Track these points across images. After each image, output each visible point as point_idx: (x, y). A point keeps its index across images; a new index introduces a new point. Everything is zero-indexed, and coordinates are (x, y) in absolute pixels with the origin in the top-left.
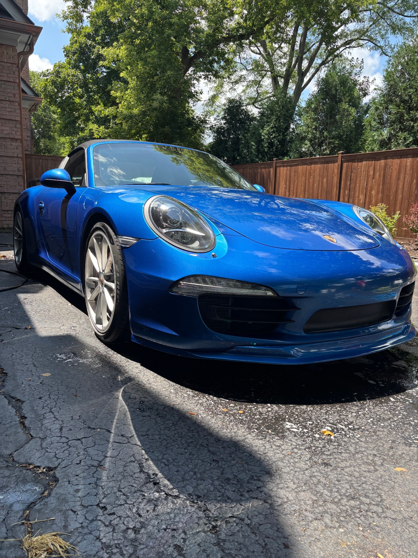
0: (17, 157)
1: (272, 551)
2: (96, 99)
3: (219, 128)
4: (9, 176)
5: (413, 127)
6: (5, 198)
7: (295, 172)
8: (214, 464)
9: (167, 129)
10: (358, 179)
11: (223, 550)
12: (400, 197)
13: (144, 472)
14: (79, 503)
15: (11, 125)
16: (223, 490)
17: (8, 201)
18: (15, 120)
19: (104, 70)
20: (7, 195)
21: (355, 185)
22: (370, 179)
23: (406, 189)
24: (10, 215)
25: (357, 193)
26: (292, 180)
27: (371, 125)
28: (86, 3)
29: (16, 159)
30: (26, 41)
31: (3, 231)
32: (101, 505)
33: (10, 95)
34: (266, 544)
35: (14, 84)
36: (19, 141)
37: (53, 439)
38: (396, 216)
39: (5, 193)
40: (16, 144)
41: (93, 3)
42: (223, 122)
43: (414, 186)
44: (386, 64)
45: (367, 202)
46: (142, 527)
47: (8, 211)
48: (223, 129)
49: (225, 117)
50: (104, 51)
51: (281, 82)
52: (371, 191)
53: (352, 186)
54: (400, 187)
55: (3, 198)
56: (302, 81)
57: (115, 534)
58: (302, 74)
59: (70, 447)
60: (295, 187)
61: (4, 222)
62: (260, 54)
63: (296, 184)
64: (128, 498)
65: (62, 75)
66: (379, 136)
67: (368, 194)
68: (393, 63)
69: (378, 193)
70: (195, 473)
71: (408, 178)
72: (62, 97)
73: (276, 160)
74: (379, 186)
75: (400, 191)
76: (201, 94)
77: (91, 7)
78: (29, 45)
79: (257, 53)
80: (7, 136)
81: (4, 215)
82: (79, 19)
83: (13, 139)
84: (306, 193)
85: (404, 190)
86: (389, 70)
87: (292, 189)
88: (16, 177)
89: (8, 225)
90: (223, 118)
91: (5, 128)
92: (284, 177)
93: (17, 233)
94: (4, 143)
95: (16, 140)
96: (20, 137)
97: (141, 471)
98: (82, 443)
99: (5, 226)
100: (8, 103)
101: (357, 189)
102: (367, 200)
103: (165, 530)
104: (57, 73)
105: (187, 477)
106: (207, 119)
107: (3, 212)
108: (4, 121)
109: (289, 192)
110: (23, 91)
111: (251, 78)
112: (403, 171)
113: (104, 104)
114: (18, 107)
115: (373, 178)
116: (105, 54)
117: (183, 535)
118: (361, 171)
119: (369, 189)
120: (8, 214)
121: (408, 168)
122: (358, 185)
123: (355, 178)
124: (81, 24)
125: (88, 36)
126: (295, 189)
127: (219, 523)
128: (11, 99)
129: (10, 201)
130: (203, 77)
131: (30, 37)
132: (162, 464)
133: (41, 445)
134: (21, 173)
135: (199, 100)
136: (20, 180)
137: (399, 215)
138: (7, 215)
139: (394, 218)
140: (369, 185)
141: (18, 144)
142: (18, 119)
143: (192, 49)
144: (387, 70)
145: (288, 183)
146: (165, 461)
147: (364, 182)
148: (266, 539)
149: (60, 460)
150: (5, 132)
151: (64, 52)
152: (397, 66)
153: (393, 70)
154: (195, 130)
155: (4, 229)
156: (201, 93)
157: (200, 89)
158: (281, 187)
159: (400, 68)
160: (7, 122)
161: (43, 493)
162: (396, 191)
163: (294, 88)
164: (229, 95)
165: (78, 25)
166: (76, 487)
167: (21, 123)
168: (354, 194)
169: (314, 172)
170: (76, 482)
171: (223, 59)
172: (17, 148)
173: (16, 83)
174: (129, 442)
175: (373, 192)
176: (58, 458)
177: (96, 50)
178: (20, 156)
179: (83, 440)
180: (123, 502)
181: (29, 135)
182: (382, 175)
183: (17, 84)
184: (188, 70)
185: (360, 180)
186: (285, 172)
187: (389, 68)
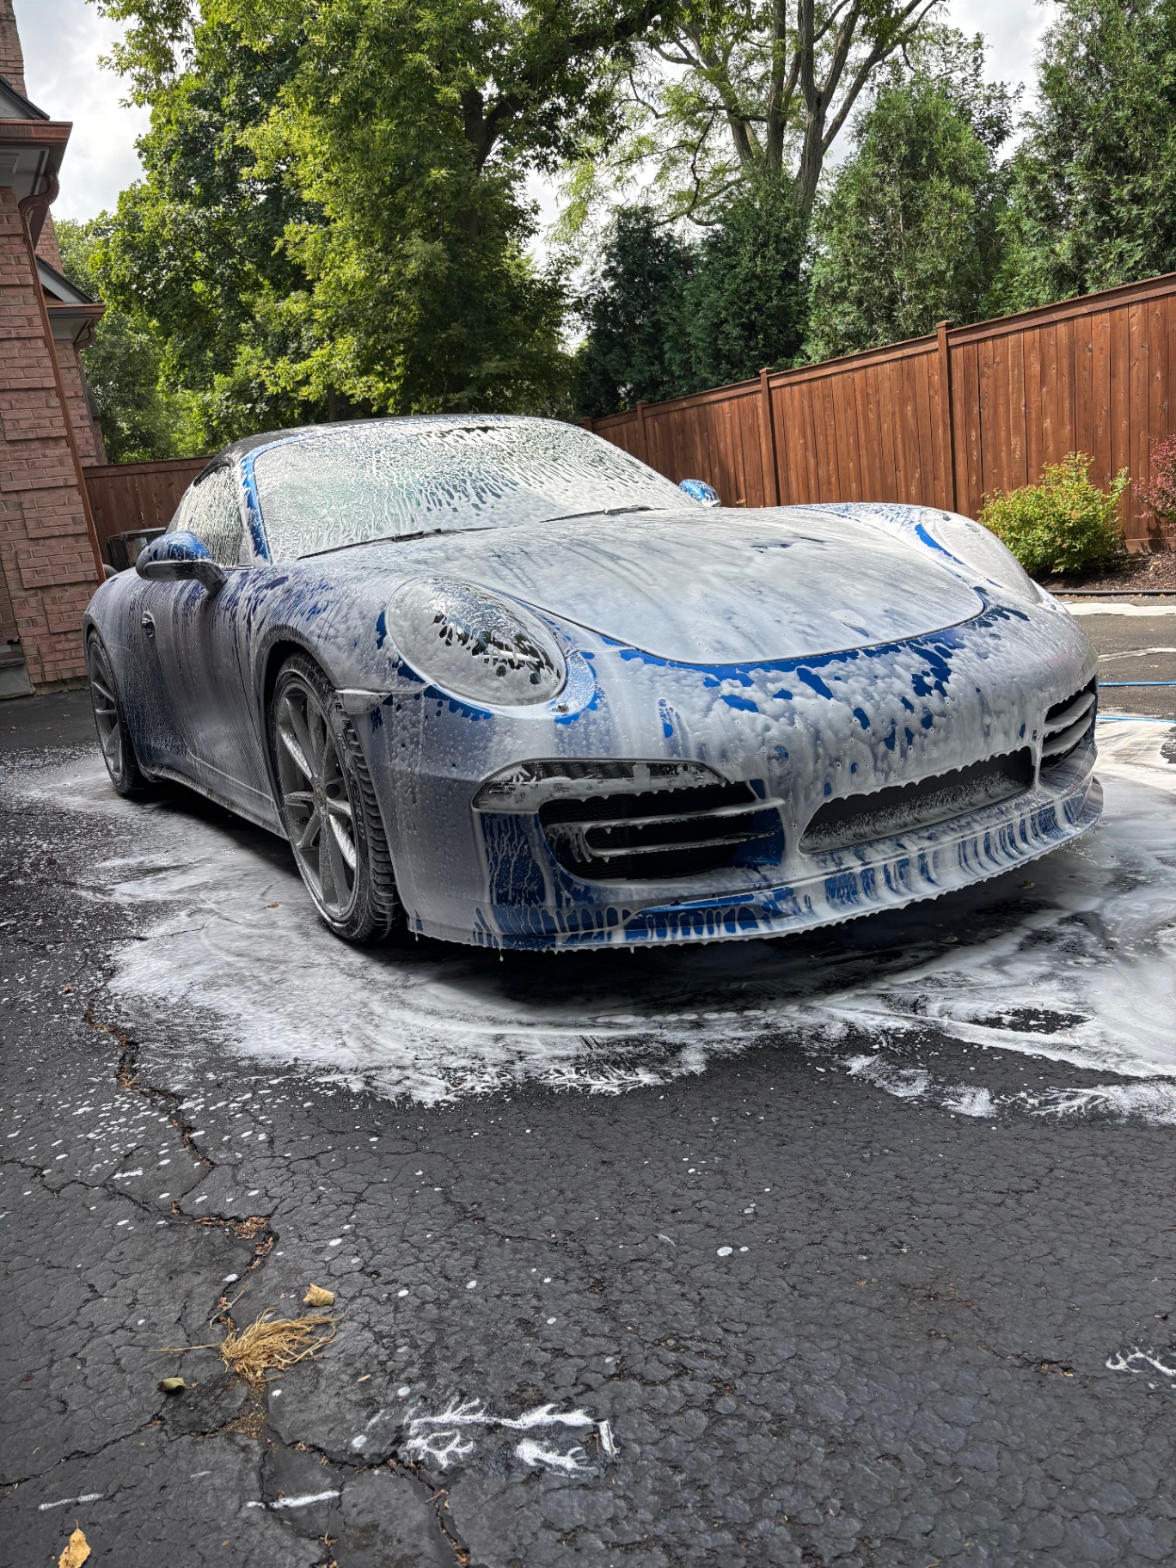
0: (67, 486)
1: (713, 1308)
2: (248, 274)
3: (598, 304)
4: (53, 541)
5: (1139, 218)
6: (54, 601)
7: (824, 397)
8: (603, 1168)
9: (457, 330)
10: (1001, 392)
11: (614, 1319)
12: (1123, 424)
13: (452, 1203)
14: (324, 1272)
15: (35, 404)
16: (620, 1216)
17: (63, 608)
18: (43, 389)
19: (259, 186)
20: (56, 593)
21: (996, 412)
22: (1034, 386)
23: (1137, 400)
24: (73, 645)
25: (1003, 434)
26: (818, 422)
27: (1020, 230)
28: (174, 12)
29: (63, 492)
30: (35, 167)
31: (65, 689)
32: (369, 1270)
33: (18, 322)
34: (702, 1300)
35: (22, 290)
36: (64, 443)
37: (257, 1164)
38: (1120, 482)
39: (49, 587)
40: (57, 452)
41: (195, 10)
42: (607, 284)
43: (1158, 387)
44: (1041, 45)
45: (1034, 455)
46: (452, 1298)
47: (65, 633)
48: (611, 304)
49: (612, 268)
50: (248, 137)
51: (761, 134)
52: (1040, 420)
53: (985, 414)
54: (1121, 396)
55: (48, 601)
56: (820, 119)
57: (399, 1316)
58: (819, 101)
59: (294, 1173)
60: (831, 439)
61: (62, 665)
62: (689, 60)
63: (830, 432)
64: (421, 1251)
65: (146, 225)
66: (1047, 258)
67: (1034, 429)
68: (1059, 42)
69: (1058, 424)
70: (561, 1192)
71: (1139, 369)
72: (154, 285)
73: (768, 372)
74: (1059, 404)
75: (1121, 408)
76: (536, 213)
77: (191, 21)
78: (45, 174)
79: (679, 61)
80: (31, 436)
81: (59, 647)
82: (164, 60)
83: (44, 440)
84: (863, 452)
85: (1133, 405)
86: (1052, 63)
87: (821, 446)
88: (70, 540)
89: (73, 669)
90: (605, 275)
91: (20, 415)
92: (798, 417)
93: (102, 696)
94: (25, 454)
95: (57, 439)
96: (64, 433)
97: (448, 1201)
98: (318, 1164)
99: (67, 675)
100: (17, 343)
101: (1002, 422)
102: (1033, 447)
103: (498, 1297)
104: (131, 222)
105: (545, 1200)
106: (562, 282)
107: (55, 639)
108: (15, 395)
109: (816, 456)
110: (48, 293)
111: (670, 139)
112: (1121, 348)
113: (273, 283)
114: (45, 352)
115: (1043, 383)
116: (251, 144)
117: (534, 1302)
118: (1006, 369)
119: (1034, 415)
120: (68, 640)
121: (1136, 339)
122: (1001, 409)
123: (991, 392)
124: (170, 75)
125: (199, 99)
126: (831, 447)
127: (608, 1274)
128: (24, 333)
129: (69, 607)
130: (533, 163)
131: (43, 154)
132: (493, 1184)
133: (234, 1176)
134: (83, 528)
135: (532, 231)
136: (85, 544)
137: (1127, 477)
138: (66, 645)
139: (1114, 487)
140: (1034, 406)
141: (63, 449)
142: (51, 382)
143: (490, 90)
144: (1045, 66)
145: (809, 432)
146: (495, 1176)
147: (1019, 398)
148: (703, 1291)
149: (276, 1201)
150: (23, 424)
151: (140, 155)
152: (1075, 47)
153: (1063, 61)
154: (533, 320)
155: (64, 682)
156: (536, 210)
157: (529, 199)
158: (791, 445)
159: (1082, 50)
160: (23, 395)
161: (250, 1264)
162: (1111, 413)
163: (801, 143)
164: (617, 198)
165: (163, 77)
166: (315, 1245)
167: (60, 395)
168: (996, 435)
169: (877, 390)
170: (313, 1236)
171: (582, 102)
172: (62, 464)
173: (28, 286)
174: (418, 1150)
175: (1047, 424)
176: (272, 1198)
177: (226, 135)
178: (73, 481)
179: (321, 1157)
180: (412, 1260)
181: (85, 412)
182: (1066, 371)
183: (31, 290)
184: (488, 151)
185: (1007, 394)
186: (796, 403)
187: (1050, 57)
